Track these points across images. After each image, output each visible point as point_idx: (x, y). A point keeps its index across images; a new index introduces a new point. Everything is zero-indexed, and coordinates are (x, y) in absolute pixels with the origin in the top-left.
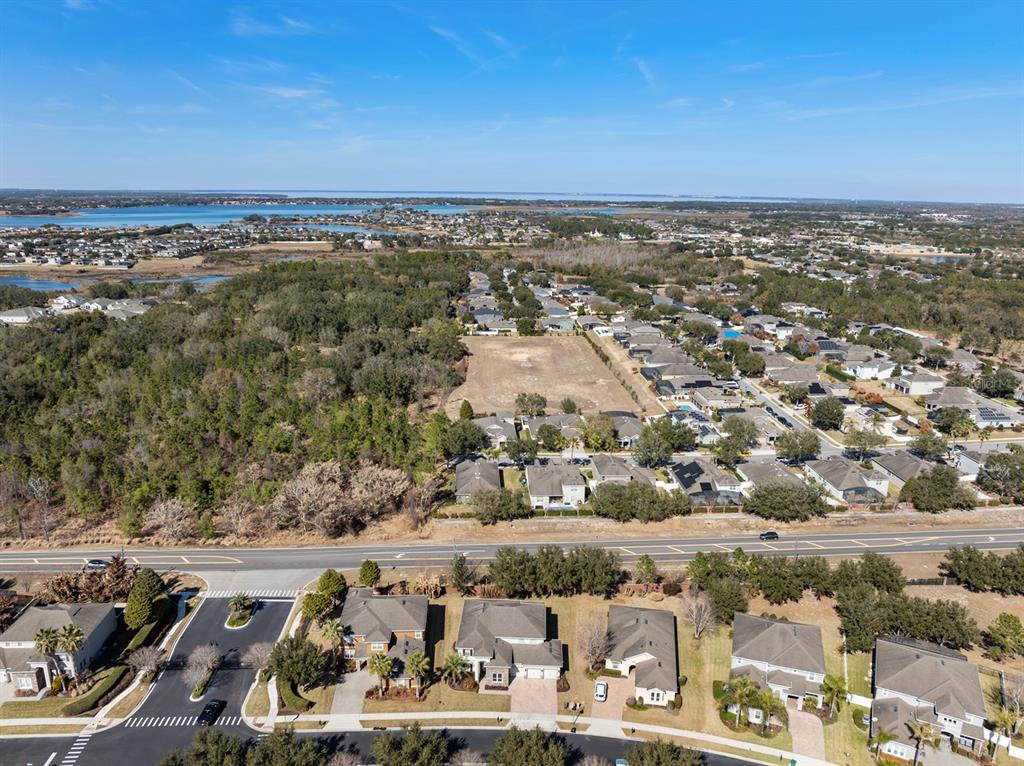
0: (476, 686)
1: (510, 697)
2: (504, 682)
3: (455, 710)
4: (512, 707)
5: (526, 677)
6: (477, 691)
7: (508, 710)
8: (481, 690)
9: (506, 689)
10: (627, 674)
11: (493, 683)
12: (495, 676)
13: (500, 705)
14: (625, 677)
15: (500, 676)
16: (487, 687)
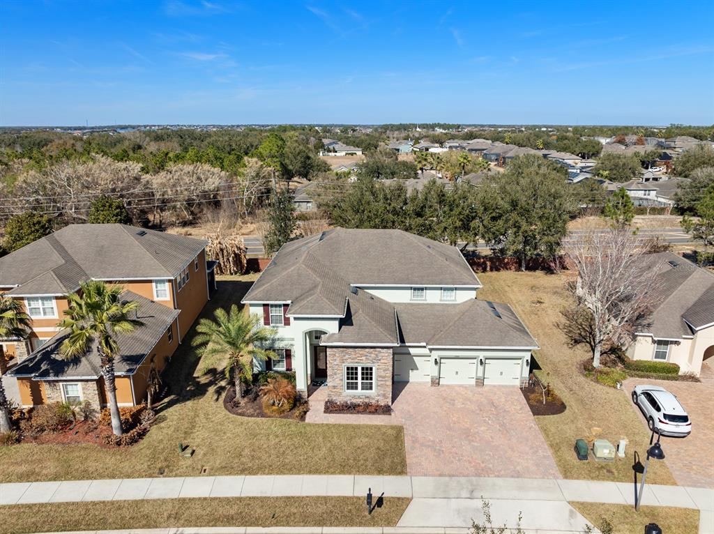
0: (297, 403)
1: (399, 430)
2: (379, 392)
3: (226, 470)
4: (410, 460)
5: (436, 382)
6: (302, 418)
7: (399, 468)
8: (316, 413)
9: (387, 410)
10: (697, 372)
11: (347, 396)
12: (351, 372)
13: (371, 454)
14: (692, 378)
15: (367, 373)
16: (331, 407)
